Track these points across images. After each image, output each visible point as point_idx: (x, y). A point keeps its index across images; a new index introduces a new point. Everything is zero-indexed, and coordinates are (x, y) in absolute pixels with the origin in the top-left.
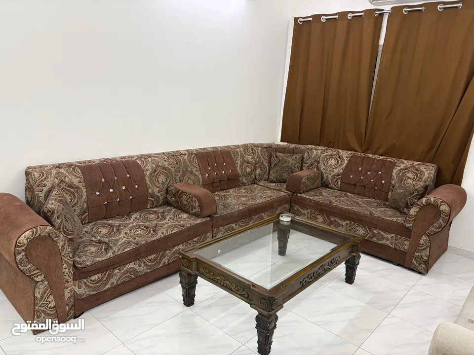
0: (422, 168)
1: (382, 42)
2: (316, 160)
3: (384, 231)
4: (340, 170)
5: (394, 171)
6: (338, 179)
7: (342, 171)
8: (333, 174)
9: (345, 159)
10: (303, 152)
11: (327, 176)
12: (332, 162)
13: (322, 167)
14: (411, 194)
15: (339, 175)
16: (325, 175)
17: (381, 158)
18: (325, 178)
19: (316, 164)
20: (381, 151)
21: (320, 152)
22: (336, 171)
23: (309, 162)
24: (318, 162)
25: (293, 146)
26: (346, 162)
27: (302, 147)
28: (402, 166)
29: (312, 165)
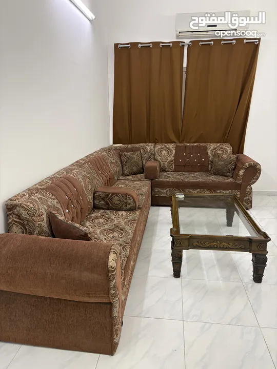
0: (224, 147)
1: (185, 65)
2: (152, 154)
3: (224, 190)
4: (171, 158)
5: (209, 151)
6: (172, 164)
7: (173, 158)
8: (168, 161)
9: (173, 149)
10: (138, 149)
11: (164, 164)
12: (164, 153)
13: (159, 158)
14: (230, 163)
15: (172, 161)
16: (162, 163)
17: (195, 144)
18: (162, 165)
19: (152, 156)
20: (193, 140)
21: (152, 147)
22: (169, 159)
23: (146, 156)
24: (154, 155)
25: (130, 146)
26: (174, 151)
27: (137, 145)
28: (212, 148)
29: (150, 158)
